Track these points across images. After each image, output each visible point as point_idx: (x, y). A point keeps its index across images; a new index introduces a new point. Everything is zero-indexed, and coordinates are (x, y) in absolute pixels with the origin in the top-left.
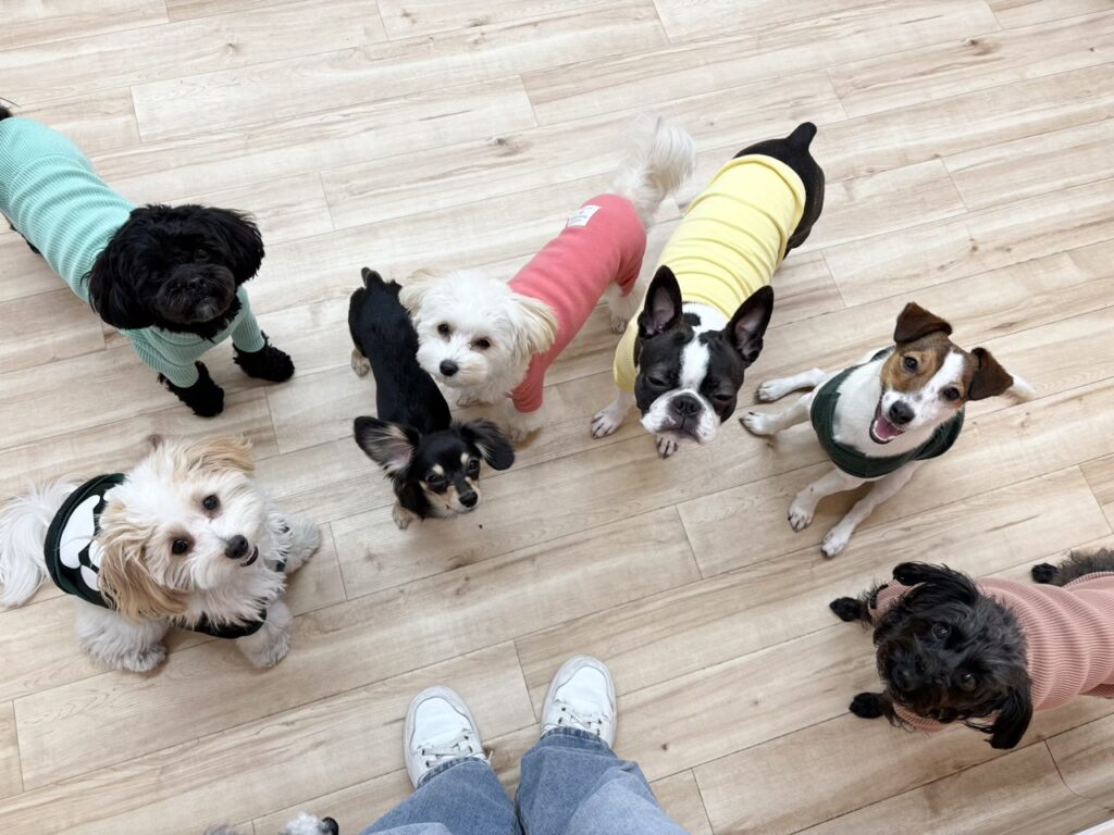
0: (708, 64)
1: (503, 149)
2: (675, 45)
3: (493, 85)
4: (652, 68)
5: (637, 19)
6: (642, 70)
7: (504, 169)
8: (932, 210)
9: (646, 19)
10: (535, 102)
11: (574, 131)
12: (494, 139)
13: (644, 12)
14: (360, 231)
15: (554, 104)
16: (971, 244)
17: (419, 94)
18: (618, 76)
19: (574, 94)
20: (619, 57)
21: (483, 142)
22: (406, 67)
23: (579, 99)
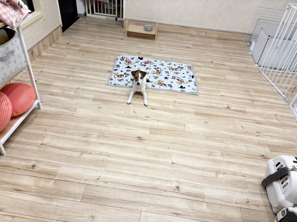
0: (192, 138)
1: (139, 139)
2: (187, 133)
3: (144, 127)
4: (179, 135)
5: (180, 126)
6: (177, 135)
7: (137, 142)
8: (238, 188)
9: (183, 126)
10: (151, 133)
11: (156, 141)
12: (138, 136)
13: (183, 125)
14: (101, 143)
15: (154, 135)
16: (247, 201)
17: (128, 124)
18: (171, 134)
19: (160, 134)
20: (173, 131)
21: (136, 136)
22: (129, 119)
23: (160, 135)
